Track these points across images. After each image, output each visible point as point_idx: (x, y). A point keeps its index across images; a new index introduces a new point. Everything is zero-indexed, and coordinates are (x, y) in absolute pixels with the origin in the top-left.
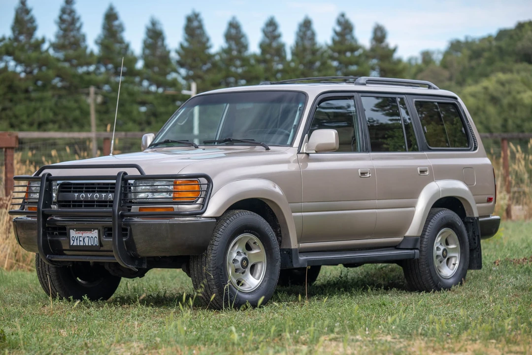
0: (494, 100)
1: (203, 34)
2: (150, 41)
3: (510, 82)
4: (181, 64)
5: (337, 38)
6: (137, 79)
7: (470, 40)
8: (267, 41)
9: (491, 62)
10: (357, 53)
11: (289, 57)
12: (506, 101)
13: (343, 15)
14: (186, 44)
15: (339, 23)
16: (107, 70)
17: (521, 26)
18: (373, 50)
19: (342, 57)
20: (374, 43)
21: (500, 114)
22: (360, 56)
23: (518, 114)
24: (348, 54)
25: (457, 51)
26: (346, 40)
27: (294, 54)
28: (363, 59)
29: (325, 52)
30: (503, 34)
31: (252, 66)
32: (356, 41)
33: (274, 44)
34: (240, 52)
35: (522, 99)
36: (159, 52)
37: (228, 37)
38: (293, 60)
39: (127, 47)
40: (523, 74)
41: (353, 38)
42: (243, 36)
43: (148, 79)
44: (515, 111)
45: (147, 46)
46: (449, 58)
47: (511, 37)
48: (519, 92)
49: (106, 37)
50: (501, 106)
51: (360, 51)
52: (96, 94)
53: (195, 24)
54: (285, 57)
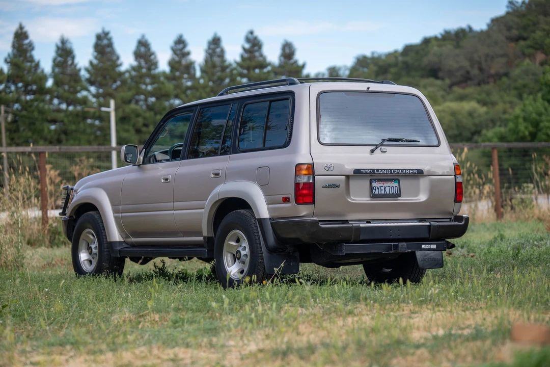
1: (113, 52)
2: (59, 59)
4: (91, 82)
5: (246, 55)
6: (48, 97)
7: (376, 55)
8: (177, 59)
9: (398, 77)
10: (265, 70)
11: (198, 74)
13: (252, 33)
14: (95, 62)
15: (248, 40)
16: (17, 88)
17: (426, 41)
18: (281, 66)
19: (252, 74)
20: (282, 59)
22: (269, 72)
24: (257, 71)
25: (363, 67)
26: (254, 57)
27: (203, 71)
28: (272, 74)
29: (235, 69)
30: (408, 49)
31: (163, 83)
32: (265, 59)
33: (184, 62)
34: (149, 69)
36: (69, 71)
37: (138, 55)
38: (202, 77)
39: (37, 65)
40: (430, 89)
41: (261, 55)
42: (153, 54)
43: (58, 97)
45: (56, 64)
46: (355, 74)
47: (417, 52)
49: (15, 56)
51: (269, 68)
52: (6, 112)
53: (105, 42)
54: (194, 74)
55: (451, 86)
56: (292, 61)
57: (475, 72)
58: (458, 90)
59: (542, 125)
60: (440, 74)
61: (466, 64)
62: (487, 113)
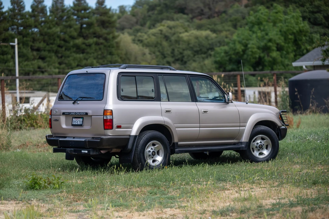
0: (167, 38)
3: (174, 27)
5: (76, 2)
8: (36, 4)
9: (161, 12)
10: (88, 11)
11: (48, 14)
12: (173, 38)
18: (97, 9)
19: (79, 13)
20: (97, 5)
21: (170, 46)
22: (89, 12)
23: (181, 46)
24: (83, 12)
25: (140, 6)
26: (81, 3)
27: (51, 12)
28: (92, 14)
29: (69, 10)
31: (27, 19)
32: (87, 5)
33: (40, 6)
34: (20, 11)
35: (182, 37)
37: (12, 2)
38: (50, 16)
40: (181, 21)
41: (86, 3)
42: (22, 1)
44: (179, 44)
46: (136, 10)
48: (180, 33)
50: (170, 41)
51: (90, 10)
54: (46, 14)
55: (192, 19)
56: (103, 6)
57: (206, 10)
58: (196, 21)
59: (249, 46)
60: (186, 11)
61: (201, 5)
62: (216, 37)
